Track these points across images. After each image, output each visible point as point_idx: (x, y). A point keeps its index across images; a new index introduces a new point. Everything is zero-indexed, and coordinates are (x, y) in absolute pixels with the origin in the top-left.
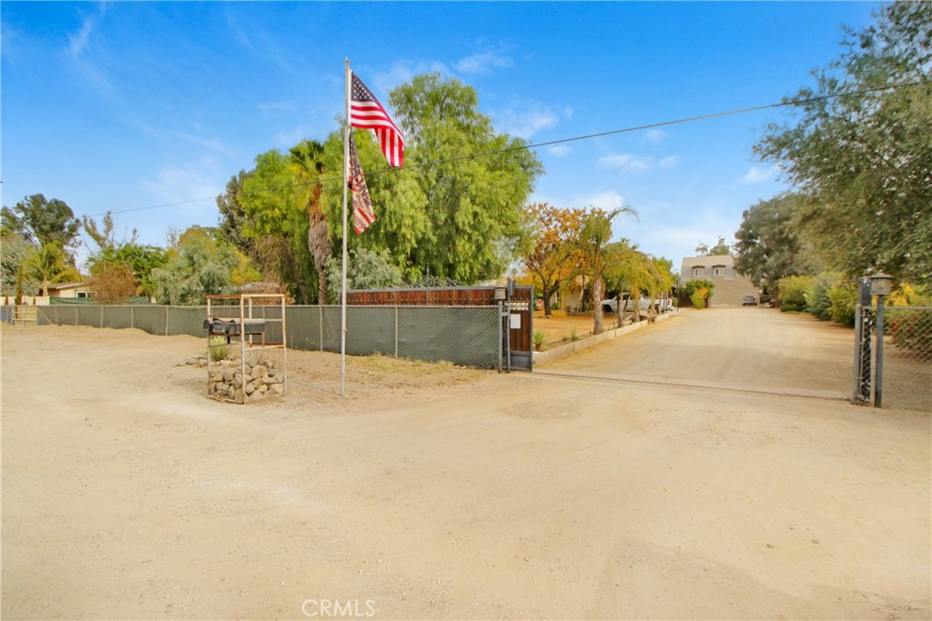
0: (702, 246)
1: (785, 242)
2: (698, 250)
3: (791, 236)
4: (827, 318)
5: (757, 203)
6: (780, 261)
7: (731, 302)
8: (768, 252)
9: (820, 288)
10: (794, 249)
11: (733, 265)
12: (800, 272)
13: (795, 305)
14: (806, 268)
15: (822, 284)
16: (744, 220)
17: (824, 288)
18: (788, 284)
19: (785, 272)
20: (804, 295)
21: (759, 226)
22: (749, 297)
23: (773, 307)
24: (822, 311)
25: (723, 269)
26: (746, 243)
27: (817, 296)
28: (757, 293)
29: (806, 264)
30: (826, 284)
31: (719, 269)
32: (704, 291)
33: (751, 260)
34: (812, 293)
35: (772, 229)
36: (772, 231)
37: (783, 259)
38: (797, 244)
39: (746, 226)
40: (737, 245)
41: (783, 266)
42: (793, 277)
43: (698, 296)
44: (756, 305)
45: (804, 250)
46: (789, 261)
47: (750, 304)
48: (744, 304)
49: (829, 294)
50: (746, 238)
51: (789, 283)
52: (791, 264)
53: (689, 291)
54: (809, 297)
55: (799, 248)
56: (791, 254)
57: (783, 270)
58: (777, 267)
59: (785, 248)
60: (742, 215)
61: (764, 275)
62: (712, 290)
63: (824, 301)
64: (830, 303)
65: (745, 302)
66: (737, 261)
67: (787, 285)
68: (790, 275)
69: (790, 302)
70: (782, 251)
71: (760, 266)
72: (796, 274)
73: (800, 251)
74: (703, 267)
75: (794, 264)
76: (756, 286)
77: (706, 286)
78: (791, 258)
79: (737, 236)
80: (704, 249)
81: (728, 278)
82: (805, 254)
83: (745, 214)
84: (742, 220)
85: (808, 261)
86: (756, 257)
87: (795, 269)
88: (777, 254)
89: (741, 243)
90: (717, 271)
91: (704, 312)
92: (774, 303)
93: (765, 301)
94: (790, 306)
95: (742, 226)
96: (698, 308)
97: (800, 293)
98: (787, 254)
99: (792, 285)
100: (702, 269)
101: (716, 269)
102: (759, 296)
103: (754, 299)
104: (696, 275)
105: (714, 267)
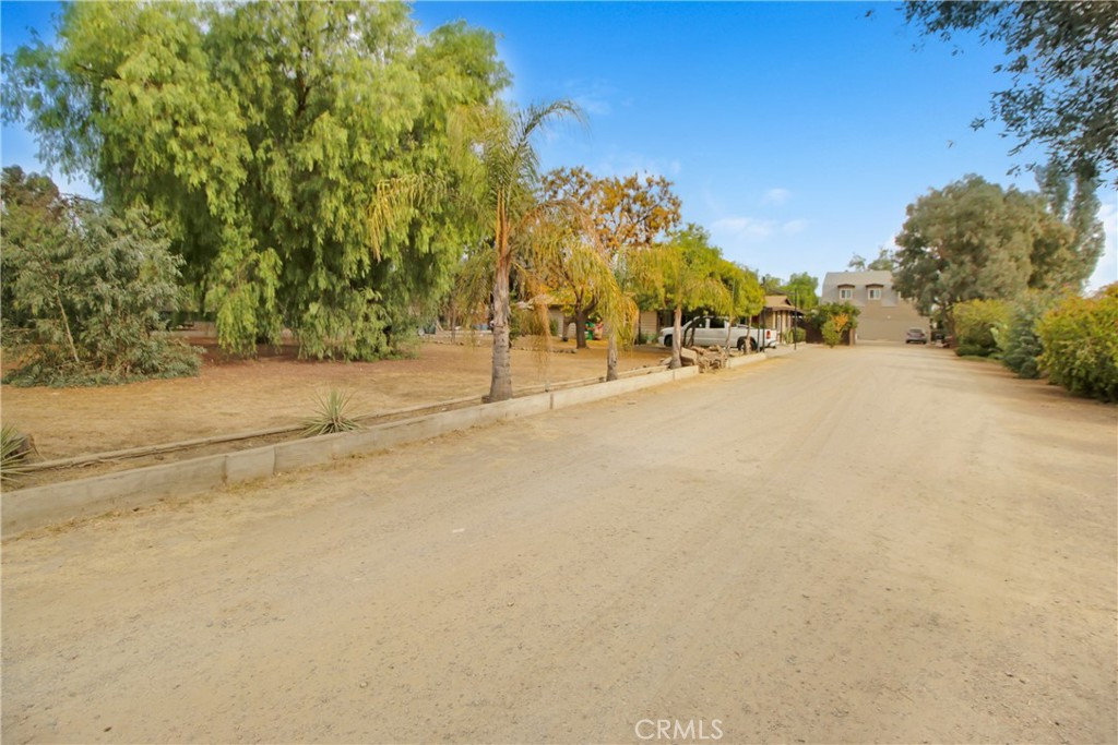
0: (859, 260)
1: (966, 250)
2: (851, 265)
3: (975, 241)
4: (1033, 374)
5: (927, 193)
6: (958, 279)
7: (888, 338)
8: (942, 266)
9: (1020, 317)
10: (980, 260)
11: (891, 284)
12: (987, 294)
13: (978, 346)
14: (997, 289)
15: (1023, 310)
16: (908, 217)
17: (1029, 317)
18: (969, 312)
19: (966, 294)
20: (993, 330)
21: (929, 225)
22: (916, 331)
23: (947, 347)
24: (1023, 361)
25: (880, 289)
26: (911, 252)
27: (1015, 331)
28: (925, 326)
29: (997, 282)
30: (1031, 311)
31: (875, 290)
32: (843, 319)
33: (917, 277)
34: (1006, 327)
35: (947, 229)
36: (948, 232)
37: (964, 275)
38: (985, 252)
39: (910, 226)
40: (899, 255)
41: (963, 285)
42: (976, 302)
43: (832, 326)
44: (924, 342)
45: (994, 261)
46: (972, 279)
47: (917, 342)
48: (908, 342)
49: (1038, 329)
50: (912, 245)
51: (968, 310)
52: (974, 282)
53: (821, 319)
54: (1000, 333)
55: (986, 259)
56: (974, 267)
57: (962, 290)
58: (953, 287)
59: (967, 258)
60: (905, 210)
61: (936, 299)
62: (856, 319)
63: (1028, 342)
64: (1041, 346)
65: (908, 338)
66: (898, 277)
67: (966, 313)
68: (972, 298)
69: (971, 341)
70: (961, 264)
71: (930, 286)
72: (981, 298)
73: (988, 263)
74: (853, 287)
75: (979, 282)
76: (922, 314)
77: (846, 311)
78: (975, 274)
79: (898, 241)
80: (860, 264)
81: (888, 303)
82: (995, 267)
83: (910, 209)
84: (905, 219)
85: (1000, 280)
86: (924, 271)
87: (981, 290)
88: (954, 267)
89: (904, 252)
90: (872, 293)
91: (841, 352)
92: (949, 340)
93: (938, 338)
94: (970, 347)
95: (906, 226)
96: (832, 345)
97: (985, 326)
98: (969, 268)
99: (974, 313)
100: (851, 290)
101: (870, 289)
102: (930, 331)
103: (923, 335)
104: (843, 296)
105: (868, 286)
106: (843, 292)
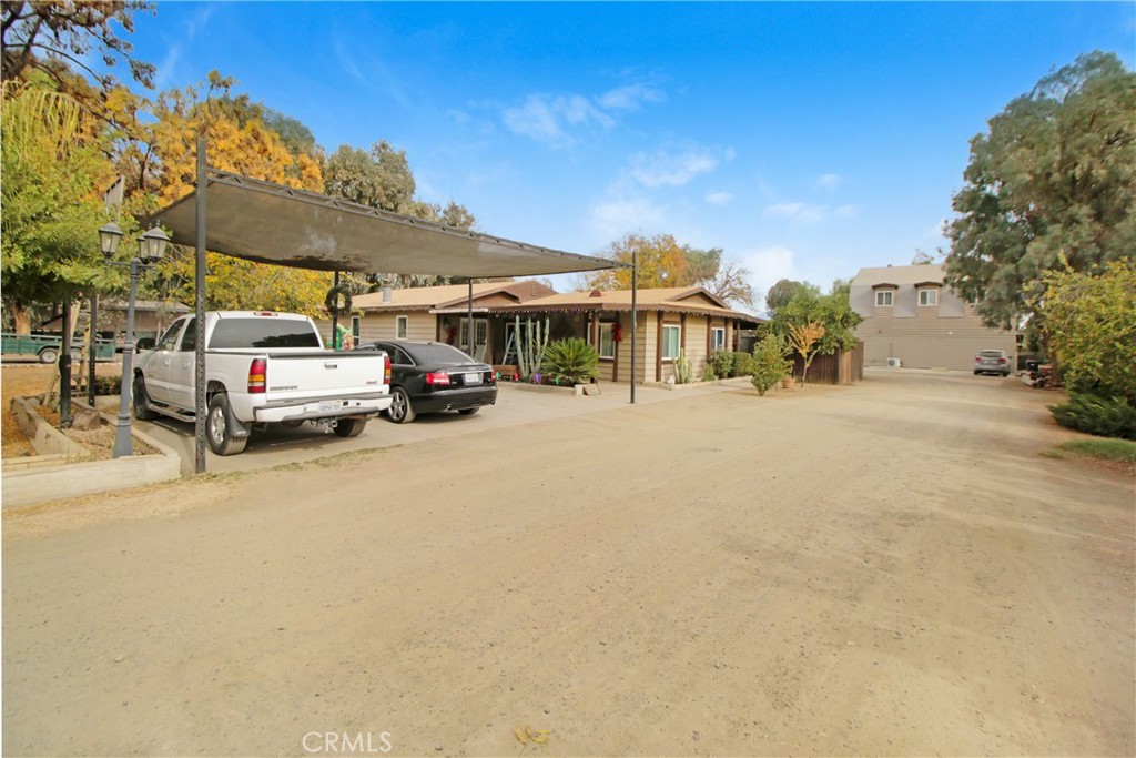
22: (991, 353)
23: (1039, 385)
25: (932, 289)
26: (980, 220)
28: (1005, 345)
31: (929, 291)
40: (958, 226)
44: (1005, 375)
47: (992, 374)
48: (978, 372)
50: (981, 209)
65: (978, 366)
74: (896, 287)
79: (960, 203)
81: (947, 311)
89: (968, 221)
90: (924, 296)
92: (1047, 373)
93: (1027, 368)
100: (893, 292)
101: (920, 291)
102: (1016, 355)
103: (1002, 361)
104: (880, 302)
105: (917, 286)
106: (880, 295)
